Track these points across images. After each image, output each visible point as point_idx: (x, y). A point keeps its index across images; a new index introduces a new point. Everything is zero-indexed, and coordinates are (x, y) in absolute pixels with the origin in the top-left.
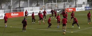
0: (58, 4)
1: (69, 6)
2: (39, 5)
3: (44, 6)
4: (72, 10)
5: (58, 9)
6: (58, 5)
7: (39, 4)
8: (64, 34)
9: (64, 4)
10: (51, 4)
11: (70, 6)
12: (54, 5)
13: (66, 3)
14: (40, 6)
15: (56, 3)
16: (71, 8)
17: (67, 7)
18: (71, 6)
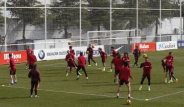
0: (115, 33)
1: (140, 37)
2: (70, 34)
3: (81, 37)
4: (148, 46)
6: (114, 35)
7: (69, 31)
8: (128, 104)
9: (130, 33)
10: (99, 34)
11: (142, 39)
12: (106, 36)
13: (134, 30)
14: (72, 37)
15: (110, 30)
16: (146, 44)
17: (137, 40)
18: (145, 39)
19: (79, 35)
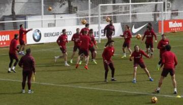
0: (135, 6)
1: (170, 12)
2: (76, 8)
3: (90, 12)
4: (180, 25)
5: (136, 21)
6: (135, 9)
8: (154, 102)
9: (156, 5)
10: (114, 7)
11: (172, 14)
12: (123, 11)
13: (162, 2)
14: (78, 11)
15: (129, 2)
16: (178, 21)
17: (165, 15)
18: (177, 14)
19: (87, 8)
